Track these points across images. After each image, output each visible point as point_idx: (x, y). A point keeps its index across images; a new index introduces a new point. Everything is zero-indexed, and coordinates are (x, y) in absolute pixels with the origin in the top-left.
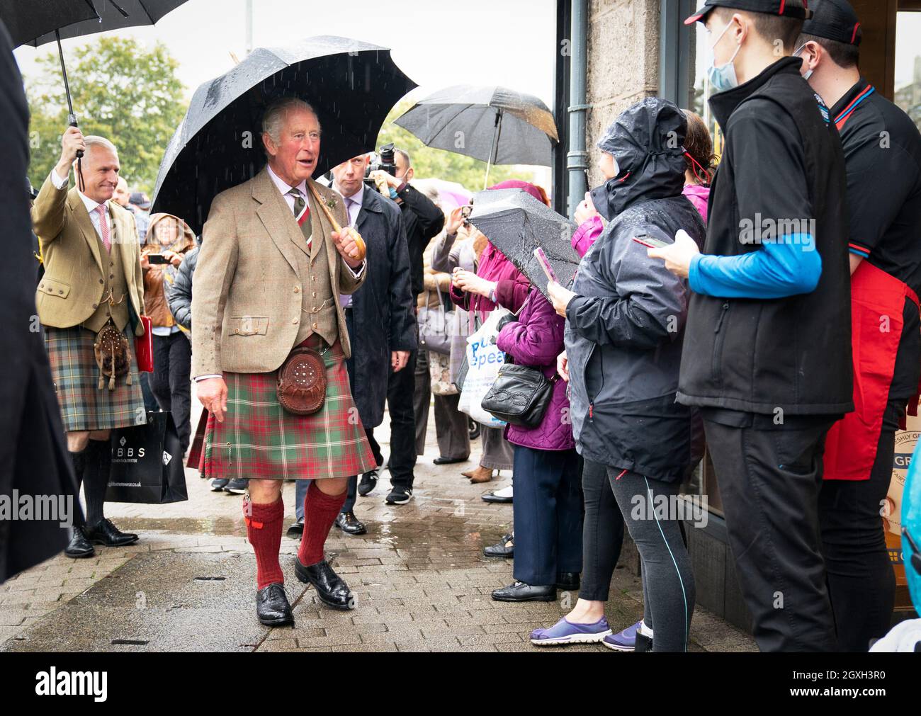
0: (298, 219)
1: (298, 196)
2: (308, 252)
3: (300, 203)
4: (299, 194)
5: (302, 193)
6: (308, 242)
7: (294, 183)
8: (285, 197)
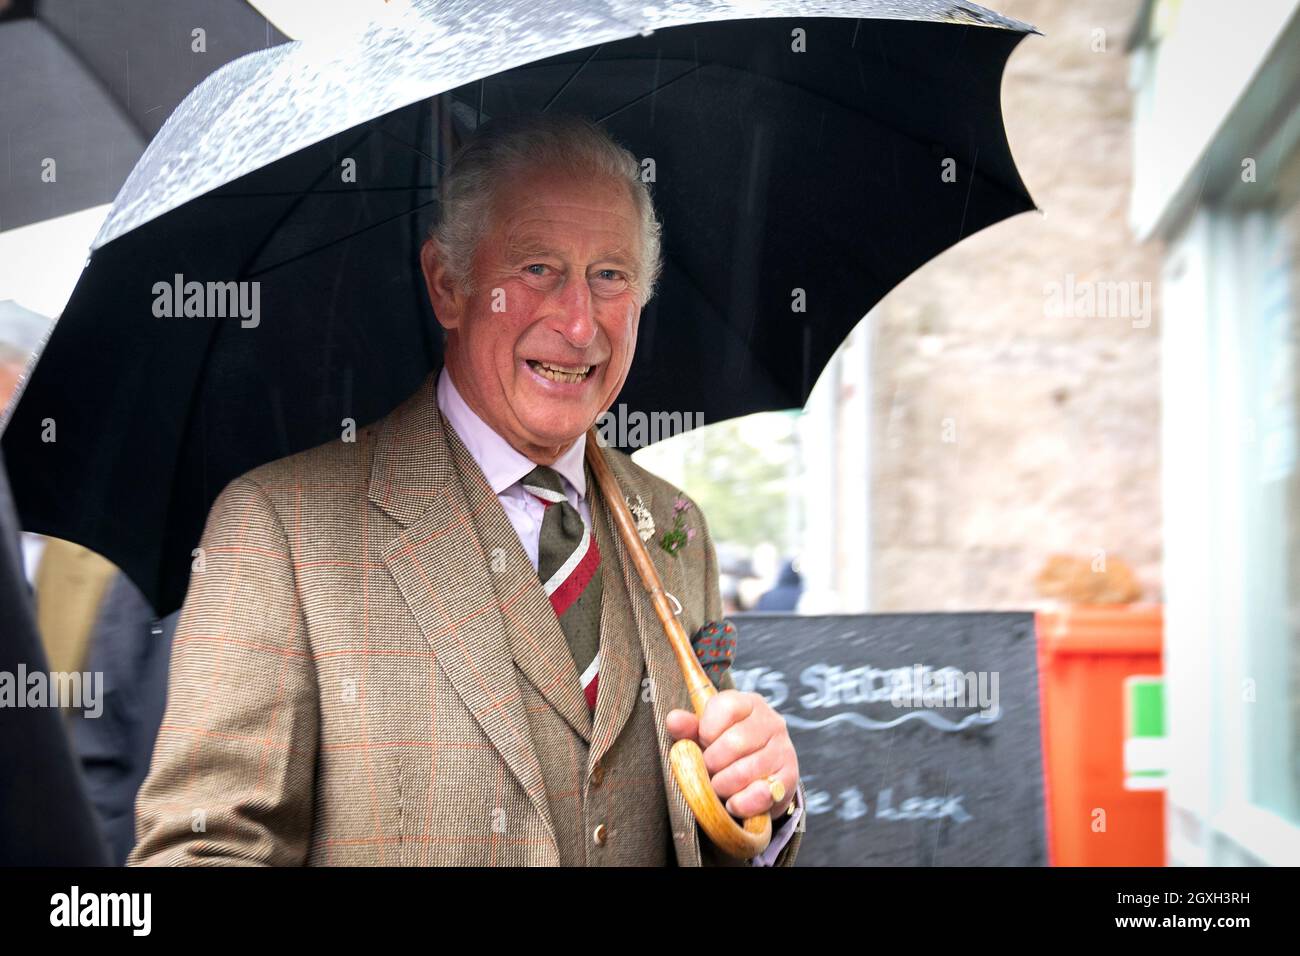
0: (551, 587)
1: (554, 497)
2: (582, 728)
3: (561, 525)
4: (559, 490)
5: (569, 485)
6: (586, 679)
7: (541, 450)
8: (503, 500)
